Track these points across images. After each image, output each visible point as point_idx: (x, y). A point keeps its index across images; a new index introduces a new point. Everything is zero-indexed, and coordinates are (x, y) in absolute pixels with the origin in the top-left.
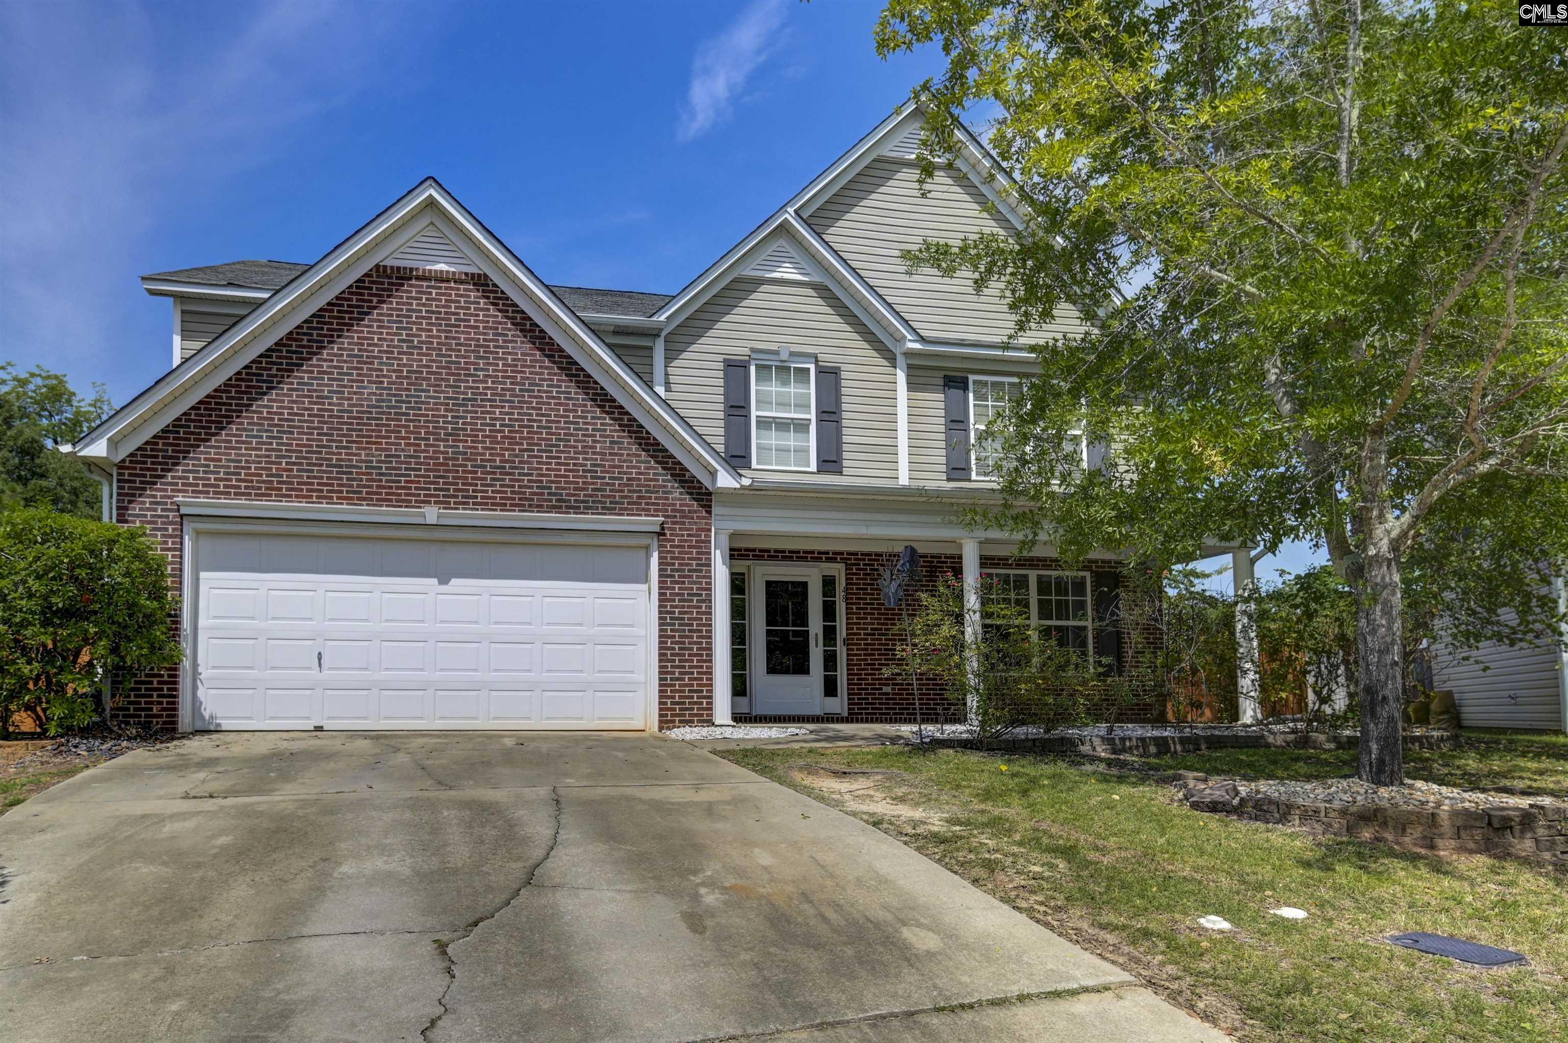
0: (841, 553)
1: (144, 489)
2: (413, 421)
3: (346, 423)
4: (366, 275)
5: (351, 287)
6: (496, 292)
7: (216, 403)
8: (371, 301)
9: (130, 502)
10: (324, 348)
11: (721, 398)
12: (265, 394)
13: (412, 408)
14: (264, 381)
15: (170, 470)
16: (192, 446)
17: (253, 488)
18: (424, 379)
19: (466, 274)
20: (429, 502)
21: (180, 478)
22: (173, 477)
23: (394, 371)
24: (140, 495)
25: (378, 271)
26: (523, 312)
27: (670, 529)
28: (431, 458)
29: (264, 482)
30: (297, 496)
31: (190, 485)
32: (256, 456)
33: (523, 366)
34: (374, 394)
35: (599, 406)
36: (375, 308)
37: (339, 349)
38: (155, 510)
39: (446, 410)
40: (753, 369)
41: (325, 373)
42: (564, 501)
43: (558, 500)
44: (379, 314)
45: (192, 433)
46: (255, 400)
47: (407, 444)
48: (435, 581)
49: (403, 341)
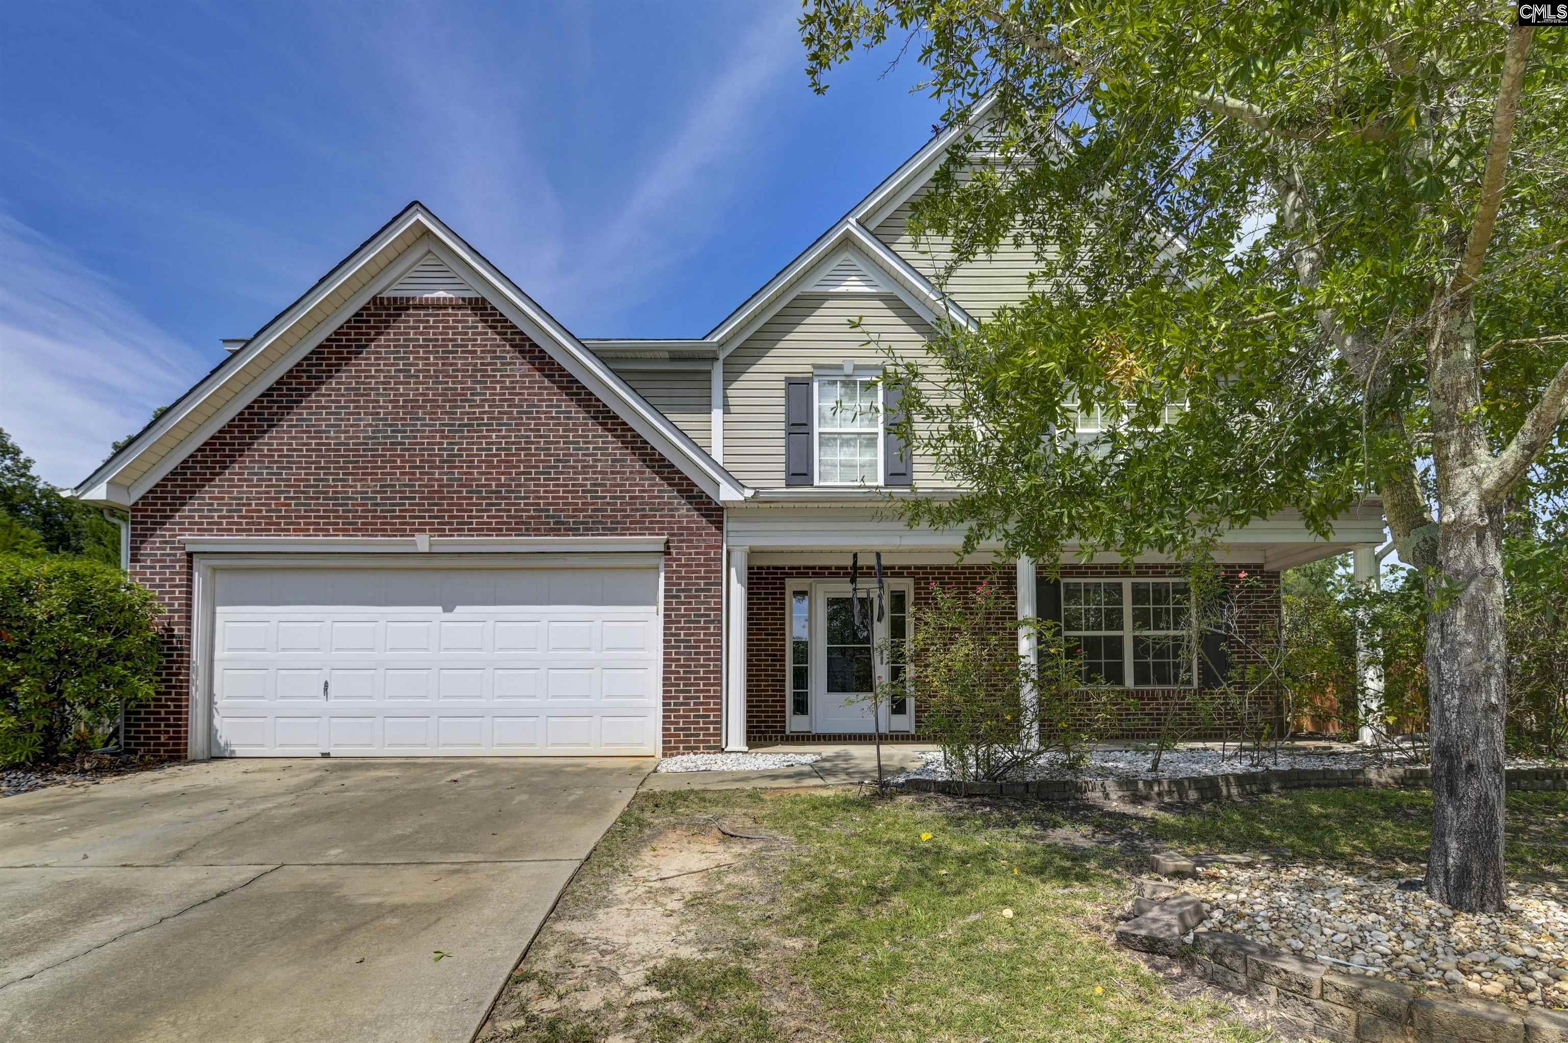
0: (909, 568)
1: (155, 530)
2: (408, 450)
3: (343, 456)
4: (364, 308)
5: (349, 321)
6: (495, 315)
7: (221, 444)
8: (368, 334)
9: (142, 542)
10: (323, 383)
11: (782, 418)
12: (265, 432)
13: (408, 437)
14: (265, 420)
15: (177, 510)
16: (198, 486)
17: (253, 524)
18: (420, 407)
19: (464, 299)
20: (424, 531)
21: (186, 517)
22: (180, 517)
23: (390, 401)
24: (151, 536)
25: (375, 303)
26: (522, 333)
27: (676, 548)
28: (426, 486)
29: (263, 517)
30: (295, 530)
31: (196, 523)
32: (257, 492)
33: (521, 388)
34: (371, 426)
35: (601, 424)
36: (372, 340)
37: (337, 383)
38: (165, 549)
39: (442, 437)
40: (816, 385)
41: (323, 407)
42: (563, 523)
43: (556, 523)
44: (376, 346)
45: (199, 474)
46: (256, 438)
47: (402, 474)
48: (439, 609)
49: (400, 371)
